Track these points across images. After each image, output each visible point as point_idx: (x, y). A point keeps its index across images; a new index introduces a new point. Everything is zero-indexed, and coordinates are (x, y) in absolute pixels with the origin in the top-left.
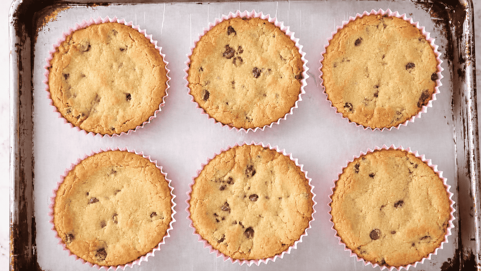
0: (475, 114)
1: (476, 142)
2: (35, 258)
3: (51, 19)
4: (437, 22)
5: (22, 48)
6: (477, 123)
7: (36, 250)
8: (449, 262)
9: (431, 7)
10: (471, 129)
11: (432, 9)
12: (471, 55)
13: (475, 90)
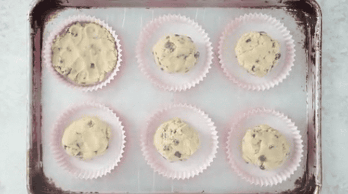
0: (320, 86)
1: (319, 104)
2: (42, 169)
3: (54, 17)
4: (300, 24)
5: (35, 36)
6: (321, 92)
7: (42, 164)
8: (300, 179)
9: (295, 14)
10: (317, 96)
11: (297, 15)
12: (320, 48)
13: (321, 71)
